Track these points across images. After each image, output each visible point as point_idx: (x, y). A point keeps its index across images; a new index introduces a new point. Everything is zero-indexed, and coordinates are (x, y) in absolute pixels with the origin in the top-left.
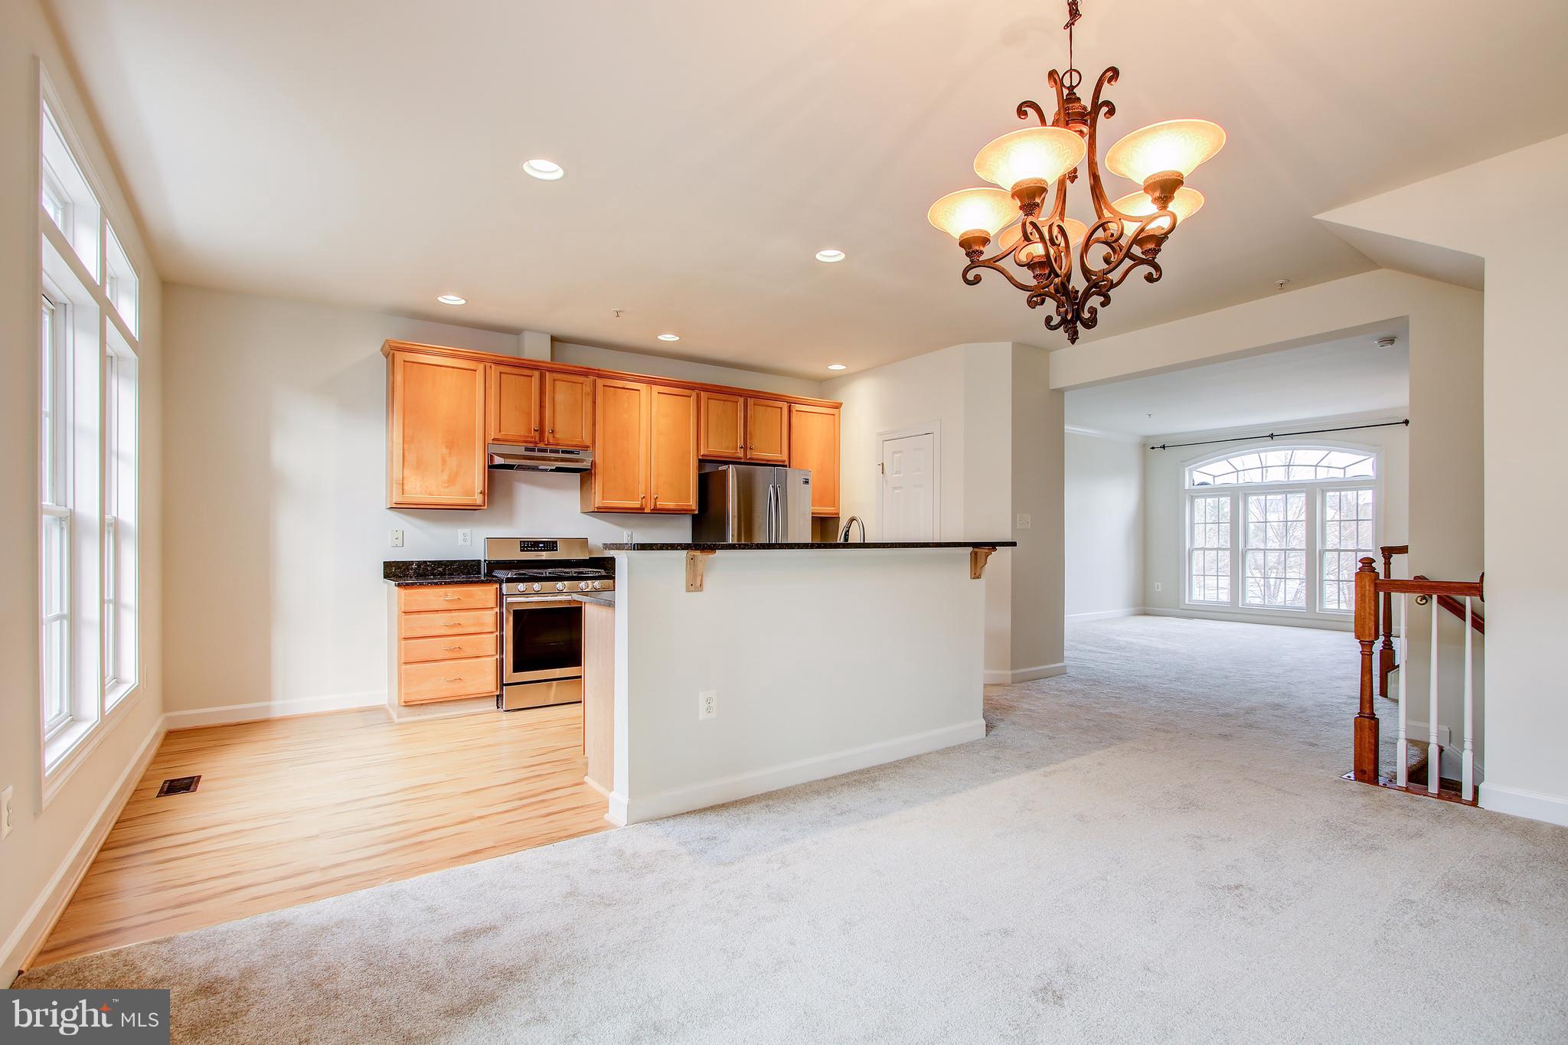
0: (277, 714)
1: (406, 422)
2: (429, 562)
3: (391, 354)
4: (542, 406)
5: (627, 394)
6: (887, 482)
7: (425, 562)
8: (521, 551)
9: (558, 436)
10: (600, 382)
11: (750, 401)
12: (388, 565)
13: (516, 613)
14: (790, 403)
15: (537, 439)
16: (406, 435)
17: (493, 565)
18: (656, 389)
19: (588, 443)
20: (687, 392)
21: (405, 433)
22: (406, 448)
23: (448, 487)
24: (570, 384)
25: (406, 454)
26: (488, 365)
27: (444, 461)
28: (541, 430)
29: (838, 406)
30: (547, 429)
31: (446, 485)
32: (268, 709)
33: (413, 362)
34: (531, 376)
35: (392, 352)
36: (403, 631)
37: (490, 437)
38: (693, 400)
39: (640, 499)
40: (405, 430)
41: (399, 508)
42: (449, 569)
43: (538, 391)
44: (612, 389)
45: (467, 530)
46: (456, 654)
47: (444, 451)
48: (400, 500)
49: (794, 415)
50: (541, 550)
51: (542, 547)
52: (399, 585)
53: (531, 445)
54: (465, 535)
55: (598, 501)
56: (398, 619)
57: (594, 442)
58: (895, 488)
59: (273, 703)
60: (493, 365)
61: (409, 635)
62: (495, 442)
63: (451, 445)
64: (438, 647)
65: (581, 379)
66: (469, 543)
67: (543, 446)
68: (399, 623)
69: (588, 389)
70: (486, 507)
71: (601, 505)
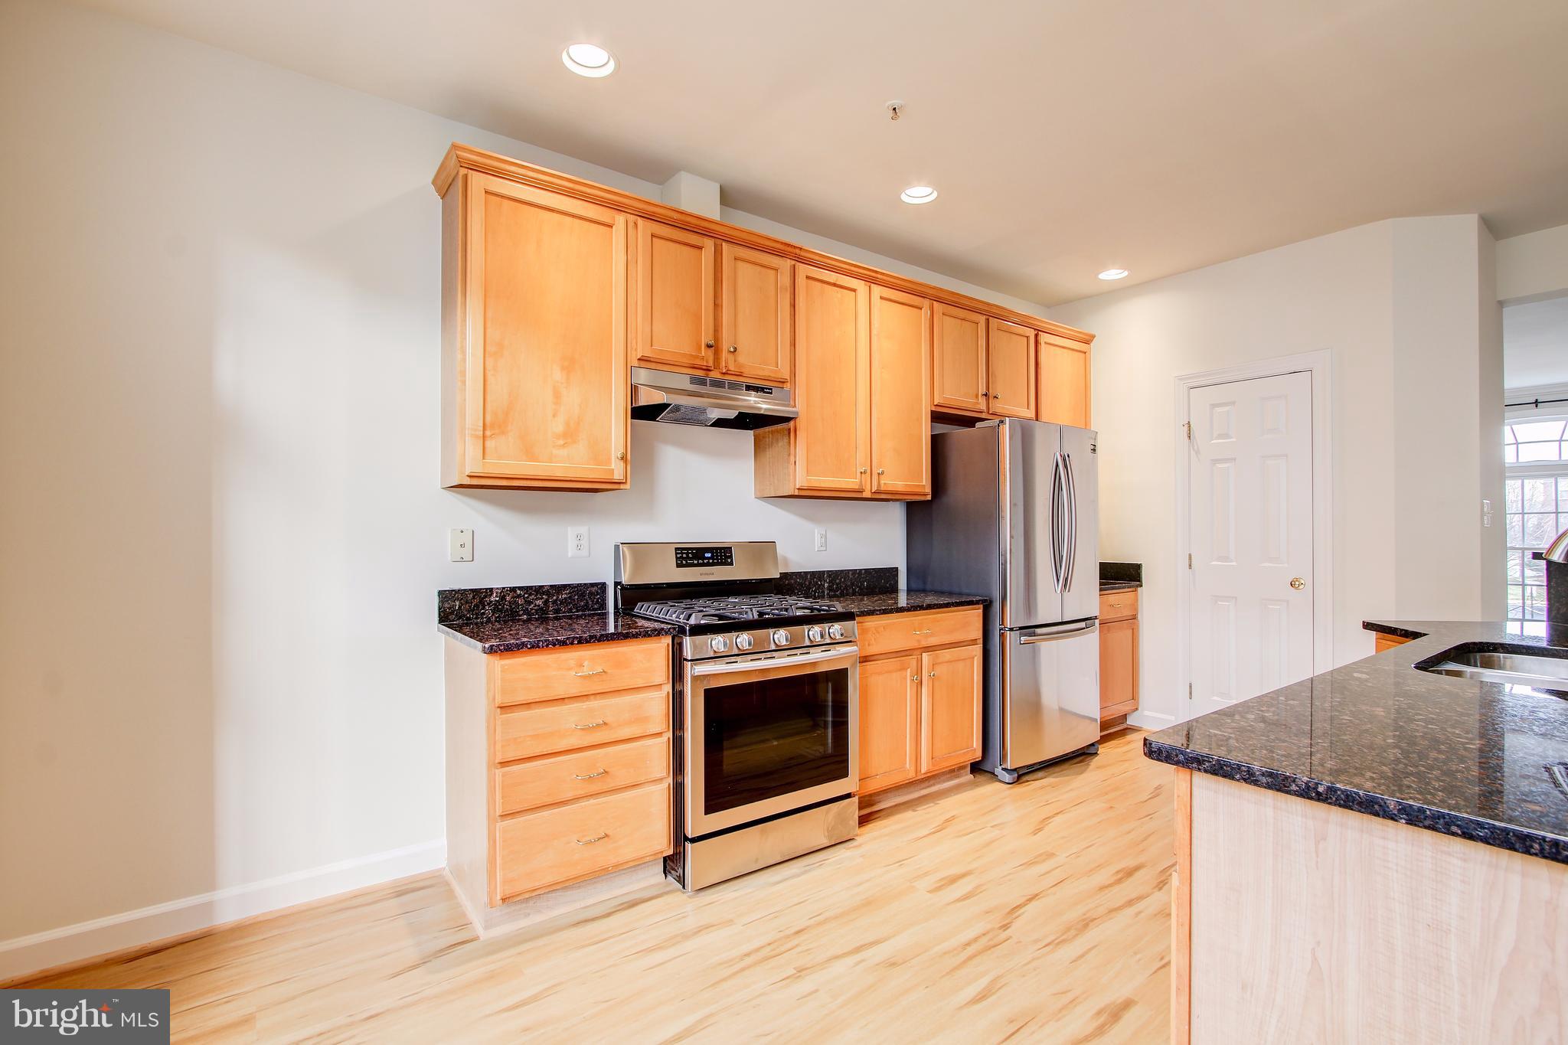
0: (227, 916)
1: (490, 314)
2: (520, 588)
3: (460, 176)
4: (717, 306)
5: (839, 296)
6: (1197, 452)
7: (513, 589)
8: (678, 566)
9: (742, 358)
10: (803, 270)
11: (993, 322)
12: (445, 596)
13: (708, 693)
14: (1038, 332)
15: (711, 364)
16: (488, 341)
17: (633, 595)
18: (877, 290)
19: (785, 374)
20: (916, 300)
21: (488, 335)
22: (489, 366)
23: (563, 446)
24: (759, 268)
25: (489, 374)
26: (632, 218)
27: (557, 395)
28: (714, 347)
29: (1088, 340)
30: (726, 345)
31: (561, 442)
32: (208, 908)
33: (503, 197)
34: (700, 248)
35: (463, 171)
36: (498, 746)
37: (634, 353)
38: (925, 313)
39: (859, 474)
40: (489, 331)
41: (475, 487)
42: (554, 602)
43: (711, 276)
44: (819, 284)
45: (583, 530)
46: (601, 786)
47: (558, 375)
48: (478, 470)
49: (1043, 348)
50: (708, 564)
51: (708, 558)
52: (491, 651)
53: (700, 373)
54: (579, 537)
55: (801, 477)
56: (488, 722)
57: (793, 373)
58: (1215, 461)
59: (219, 895)
60: (640, 221)
61: (511, 755)
62: (643, 364)
63: (569, 365)
64: (567, 773)
65: (774, 261)
66: (584, 552)
67: (719, 376)
68: (491, 731)
69: (785, 279)
70: (627, 486)
71: (805, 484)
